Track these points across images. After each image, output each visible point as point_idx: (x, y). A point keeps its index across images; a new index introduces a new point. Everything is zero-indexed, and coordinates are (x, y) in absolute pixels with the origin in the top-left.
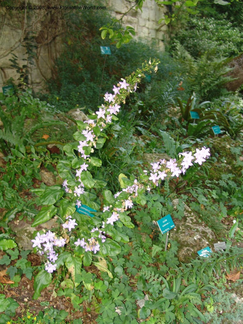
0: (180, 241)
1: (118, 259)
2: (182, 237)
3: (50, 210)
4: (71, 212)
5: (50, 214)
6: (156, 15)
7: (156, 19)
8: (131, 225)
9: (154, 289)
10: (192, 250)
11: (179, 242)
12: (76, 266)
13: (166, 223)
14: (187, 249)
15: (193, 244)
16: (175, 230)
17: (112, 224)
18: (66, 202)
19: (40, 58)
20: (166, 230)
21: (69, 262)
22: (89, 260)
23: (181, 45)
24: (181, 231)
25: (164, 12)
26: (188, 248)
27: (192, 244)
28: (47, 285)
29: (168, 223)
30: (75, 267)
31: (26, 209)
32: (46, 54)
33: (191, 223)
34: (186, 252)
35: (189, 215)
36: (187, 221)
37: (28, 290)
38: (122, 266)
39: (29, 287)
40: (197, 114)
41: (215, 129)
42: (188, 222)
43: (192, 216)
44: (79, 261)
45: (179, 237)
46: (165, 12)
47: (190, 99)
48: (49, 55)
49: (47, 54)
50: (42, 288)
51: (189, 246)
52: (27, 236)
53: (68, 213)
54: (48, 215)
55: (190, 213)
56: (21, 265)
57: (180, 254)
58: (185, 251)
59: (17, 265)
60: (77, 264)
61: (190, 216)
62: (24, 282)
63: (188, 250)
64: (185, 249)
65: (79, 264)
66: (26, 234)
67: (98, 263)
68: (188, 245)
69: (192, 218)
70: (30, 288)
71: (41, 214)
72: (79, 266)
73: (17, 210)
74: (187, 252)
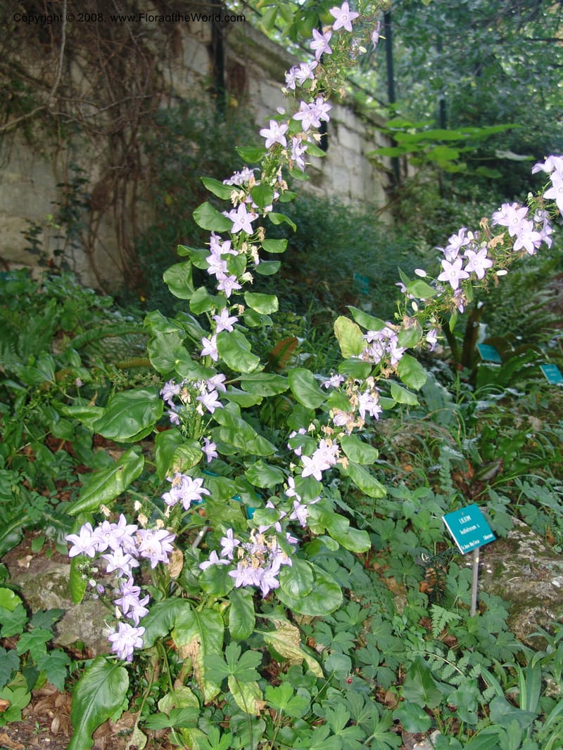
0: (511, 594)
1: (334, 634)
2: (514, 585)
3: (125, 466)
4: (189, 461)
5: (124, 477)
6: (365, 187)
7: (365, 196)
8: (377, 487)
9: (460, 695)
10: (552, 616)
11: (507, 598)
12: (209, 638)
13: (468, 524)
14: (537, 612)
15: (552, 597)
16: (490, 571)
17: (319, 477)
18: (171, 437)
19: (96, 244)
20: (471, 544)
21: (183, 626)
22: (248, 620)
23: (429, 246)
24: (508, 570)
25: (382, 184)
26: (538, 608)
27: (548, 598)
28: (115, 709)
29: (474, 527)
30: (204, 640)
31: (52, 519)
32: (111, 239)
33: (534, 554)
34: (534, 620)
35: (523, 536)
36: (521, 549)
37: (51, 733)
38: (348, 653)
39: (55, 724)
40: (494, 351)
41: (547, 370)
42: (525, 552)
43: (532, 539)
44: (217, 620)
45: (506, 585)
46: (385, 185)
47: (476, 306)
48: (119, 241)
49: (114, 239)
50: (98, 718)
51: (541, 606)
52: (53, 589)
53: (178, 460)
54: (119, 479)
55: (526, 531)
56: (31, 648)
57: (517, 627)
58: (531, 618)
59: (20, 648)
60: (211, 630)
61: (526, 538)
62: (42, 715)
63: (539, 615)
64: (532, 612)
65: (216, 631)
66: (51, 584)
67: (273, 634)
68: (536, 601)
69: (532, 542)
70: (60, 730)
71: (98, 480)
72: (216, 636)
73: (25, 522)
74: (538, 620)
